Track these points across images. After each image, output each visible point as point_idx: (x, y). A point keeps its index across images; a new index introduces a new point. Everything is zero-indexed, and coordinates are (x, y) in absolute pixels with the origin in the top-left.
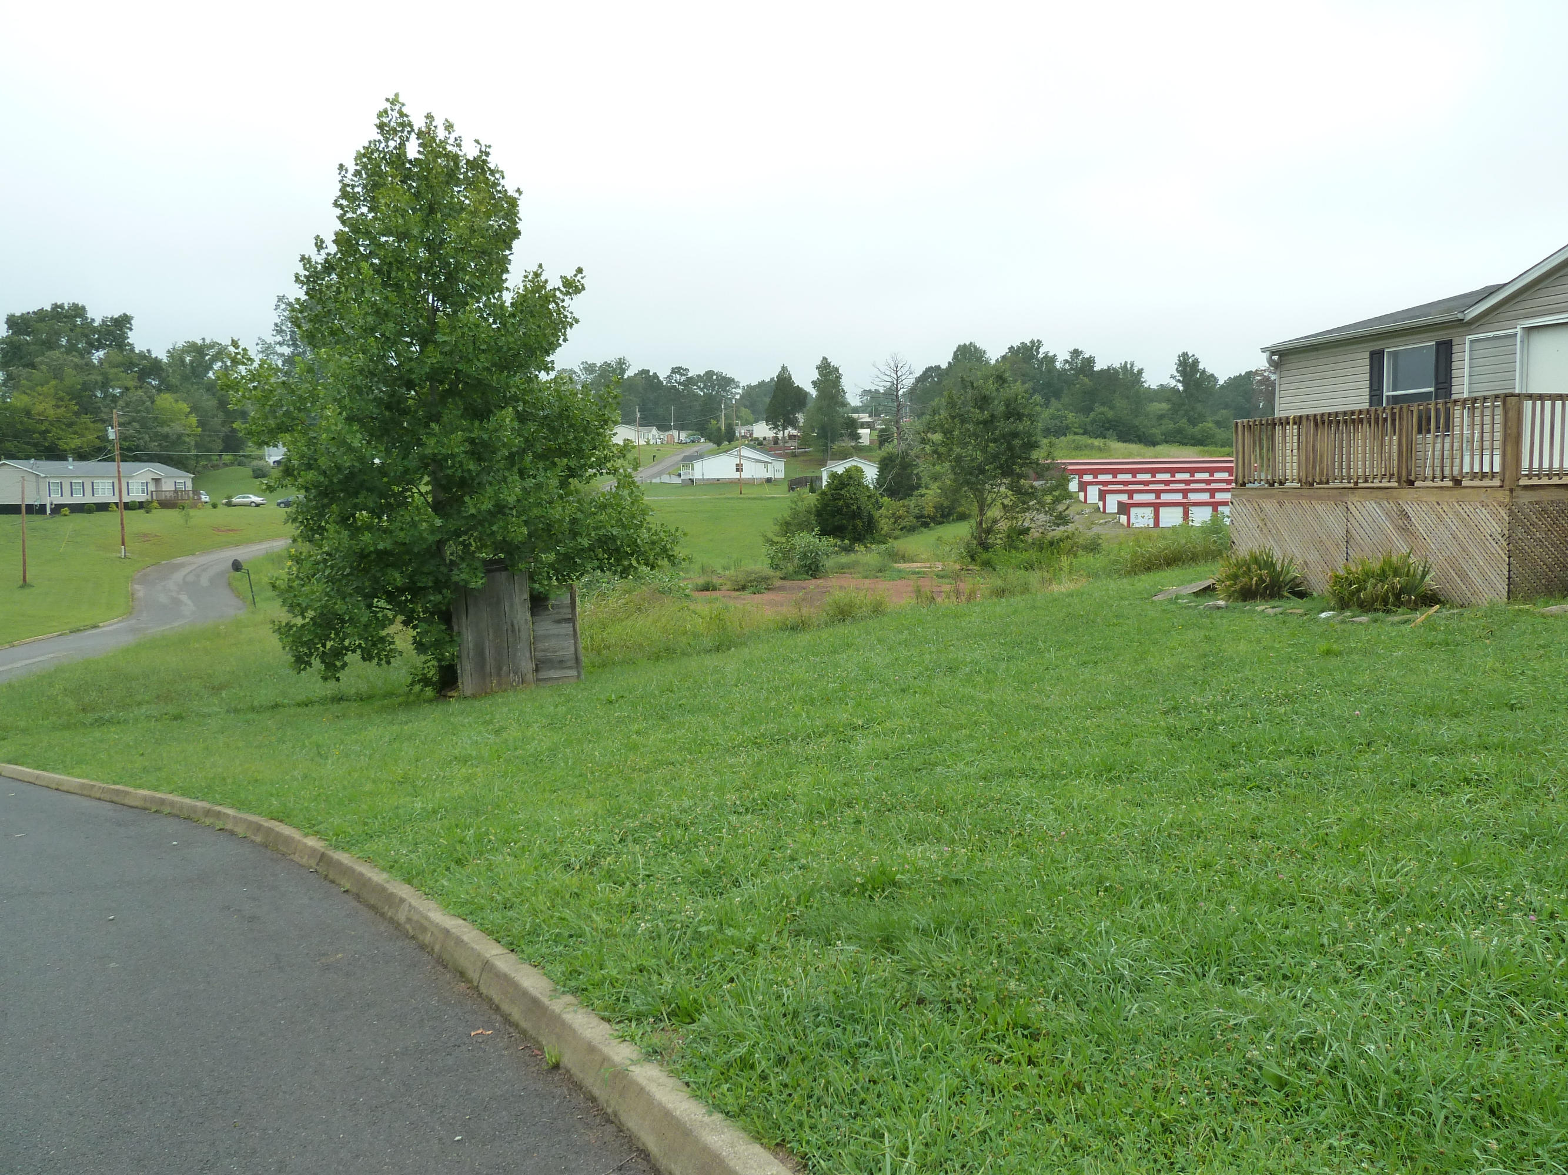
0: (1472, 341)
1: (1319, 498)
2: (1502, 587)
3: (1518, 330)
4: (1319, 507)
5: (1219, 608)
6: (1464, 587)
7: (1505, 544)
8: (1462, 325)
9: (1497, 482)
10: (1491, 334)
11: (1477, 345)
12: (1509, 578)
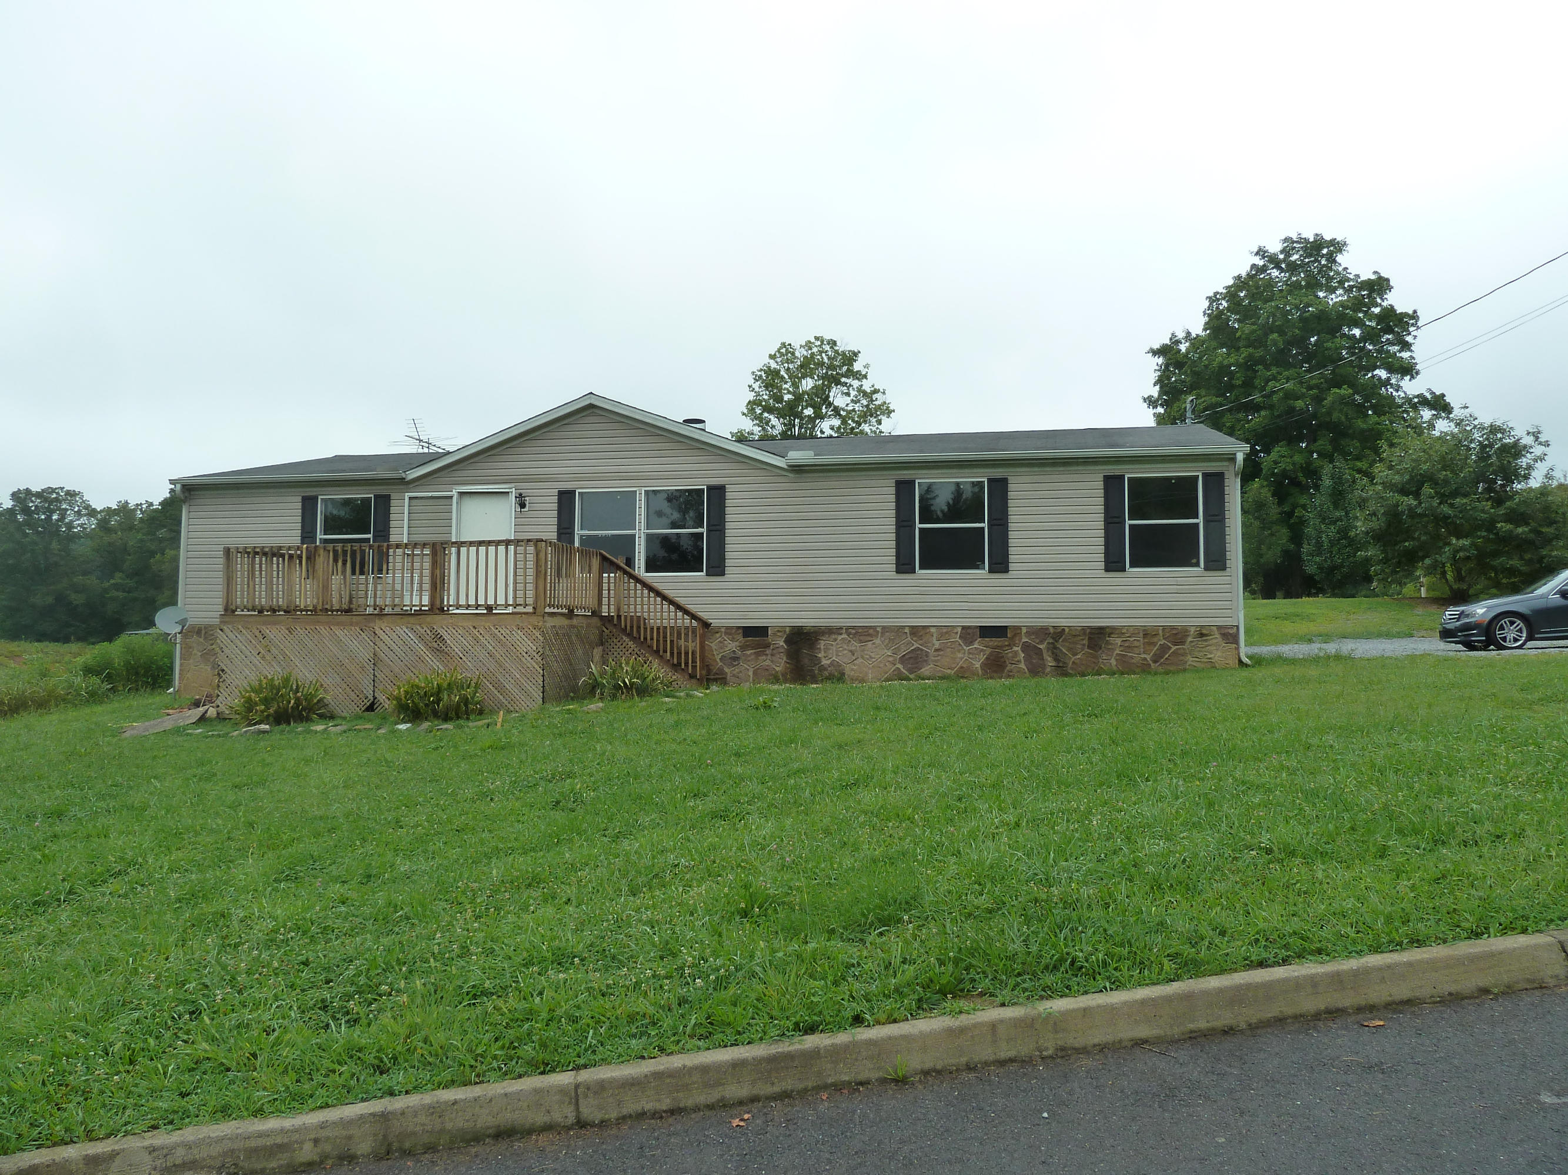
0: (410, 498)
1: (338, 624)
2: (538, 695)
3: (454, 493)
4: (338, 632)
5: (264, 732)
6: (501, 697)
7: (540, 659)
8: (402, 483)
9: (530, 609)
10: (430, 494)
11: (414, 502)
12: (543, 687)
